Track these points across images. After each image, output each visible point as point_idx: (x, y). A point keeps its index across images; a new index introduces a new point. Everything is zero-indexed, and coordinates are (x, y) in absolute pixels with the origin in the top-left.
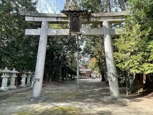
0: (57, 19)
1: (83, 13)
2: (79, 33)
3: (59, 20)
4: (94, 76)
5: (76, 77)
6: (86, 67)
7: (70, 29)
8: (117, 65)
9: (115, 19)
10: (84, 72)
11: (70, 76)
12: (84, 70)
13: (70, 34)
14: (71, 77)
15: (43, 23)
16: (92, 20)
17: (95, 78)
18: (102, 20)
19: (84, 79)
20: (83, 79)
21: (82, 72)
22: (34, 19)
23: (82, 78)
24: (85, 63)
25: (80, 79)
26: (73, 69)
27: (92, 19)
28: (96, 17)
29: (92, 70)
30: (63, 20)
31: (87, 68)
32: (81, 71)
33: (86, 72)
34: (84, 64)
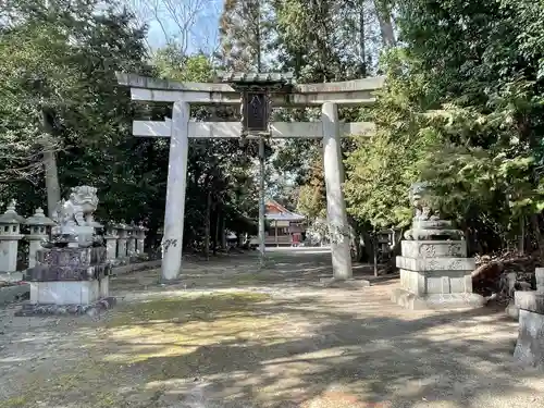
0: (211, 98)
1: (275, 86)
2: (265, 134)
3: (217, 101)
4: (317, 236)
5: (253, 242)
6: (288, 204)
7: (244, 123)
8: (348, 209)
9: (352, 98)
10: (280, 224)
11: (233, 236)
12: (280, 218)
13: (244, 136)
14: (238, 240)
15: (175, 106)
16: (296, 101)
17: (318, 245)
18: (319, 102)
19: (280, 245)
20: (278, 248)
21: (273, 224)
22: (153, 96)
23: (275, 245)
24: (287, 190)
25: (267, 245)
26: (245, 215)
27: (297, 99)
28: (306, 94)
29: (311, 215)
30: (226, 100)
31: (291, 210)
32: (271, 221)
33: (287, 224)
34: (281, 196)
